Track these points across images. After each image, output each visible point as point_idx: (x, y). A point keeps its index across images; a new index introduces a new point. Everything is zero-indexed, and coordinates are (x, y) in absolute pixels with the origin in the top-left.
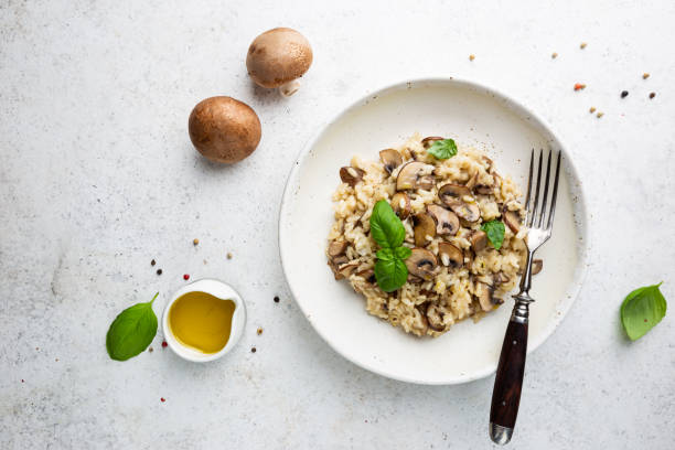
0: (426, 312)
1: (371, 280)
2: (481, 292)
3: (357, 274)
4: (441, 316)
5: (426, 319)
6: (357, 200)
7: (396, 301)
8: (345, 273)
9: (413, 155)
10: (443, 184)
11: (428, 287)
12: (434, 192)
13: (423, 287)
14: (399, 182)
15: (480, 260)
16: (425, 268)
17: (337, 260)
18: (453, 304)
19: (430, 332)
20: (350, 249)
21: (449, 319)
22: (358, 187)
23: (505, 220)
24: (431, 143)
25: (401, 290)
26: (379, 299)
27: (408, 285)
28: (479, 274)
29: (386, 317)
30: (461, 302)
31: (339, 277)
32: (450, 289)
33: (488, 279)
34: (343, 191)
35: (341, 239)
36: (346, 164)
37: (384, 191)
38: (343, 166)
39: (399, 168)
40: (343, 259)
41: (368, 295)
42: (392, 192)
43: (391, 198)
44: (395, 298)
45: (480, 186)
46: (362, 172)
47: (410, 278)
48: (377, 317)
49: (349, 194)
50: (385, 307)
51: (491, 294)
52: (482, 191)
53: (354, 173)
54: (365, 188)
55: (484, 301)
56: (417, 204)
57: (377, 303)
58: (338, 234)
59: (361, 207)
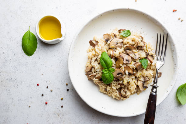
0: (120, 91)
1: (101, 80)
2: (140, 84)
3: (96, 78)
4: (126, 92)
5: (120, 93)
6: (96, 52)
7: (110, 87)
8: (91, 78)
9: (115, 36)
10: (126, 46)
11: (121, 82)
12: (123, 49)
13: (119, 82)
14: (110, 45)
15: (139, 73)
16: (119, 75)
17: (89, 73)
18: (130, 88)
19: (122, 98)
20: (93, 69)
21: (128, 93)
22: (96, 47)
23: (148, 58)
24: (121, 31)
25: (111, 83)
26: (104, 87)
27: (114, 82)
28: (139, 78)
29: (106, 93)
30: (133, 88)
31: (90, 80)
32: (128, 83)
33: (142, 79)
34: (91, 49)
35: (90, 66)
36: (92, 39)
37: (105, 48)
38: (91, 40)
39: (110, 40)
40: (91, 73)
41: (100, 85)
42: (108, 49)
43: (107, 51)
44: (109, 86)
45: (139, 46)
46: (97, 42)
47: (115, 79)
48: (103, 93)
49: (93, 50)
50: (106, 90)
51: (143, 84)
52: (139, 48)
53: (94, 42)
54: (98, 47)
55: (141, 87)
56: (117, 53)
57: (103, 88)
58: (89, 64)
59: (97, 54)
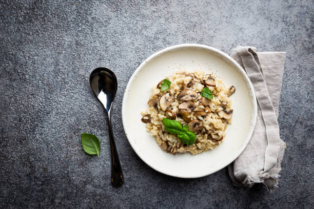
0: (212, 138)
1: (185, 146)
2: (222, 115)
3: (179, 148)
4: (217, 134)
5: (213, 140)
6: (156, 126)
7: (199, 144)
8: (175, 151)
9: (158, 96)
10: (176, 95)
11: (204, 130)
12: (176, 101)
13: (202, 132)
14: (162, 108)
15: (212, 105)
16: (197, 126)
17: (169, 149)
18: (217, 127)
19: (220, 142)
20: (169, 143)
21: (220, 133)
22: (152, 121)
23: (208, 85)
24: (160, 86)
25: (197, 139)
26: (194, 148)
27: (198, 136)
28: (216, 110)
29: (202, 151)
30: (218, 123)
31: (175, 154)
32: (211, 125)
33: (220, 109)
34: (149, 127)
35: (163, 142)
36: (141, 117)
37: (162, 116)
39: (158, 104)
40: (170, 147)
41: (189, 150)
42: (164, 113)
43: (165, 115)
44: (198, 143)
45: (188, 84)
46: (148, 115)
47: (196, 133)
48: (199, 153)
49: (152, 126)
50: (198, 149)
51: (226, 112)
52: (190, 85)
53: (146, 118)
54: (154, 120)
55: (226, 117)
56: (175, 110)
57: (194, 150)
58: (161, 141)
59: (159, 126)
